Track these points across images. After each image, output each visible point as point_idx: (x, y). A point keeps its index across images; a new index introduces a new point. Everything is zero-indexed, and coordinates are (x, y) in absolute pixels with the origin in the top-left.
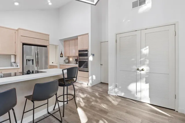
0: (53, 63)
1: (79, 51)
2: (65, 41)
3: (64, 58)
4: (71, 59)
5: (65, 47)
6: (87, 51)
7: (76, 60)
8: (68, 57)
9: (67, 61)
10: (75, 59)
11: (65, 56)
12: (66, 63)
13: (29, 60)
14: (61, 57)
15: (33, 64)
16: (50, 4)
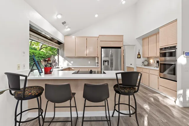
0: (131, 64)
1: (161, 49)
2: (144, 38)
3: (142, 59)
4: (151, 61)
5: (143, 46)
6: (174, 47)
7: (158, 62)
8: (148, 58)
9: (146, 63)
10: (156, 61)
11: (144, 57)
12: (145, 65)
13: (106, 61)
14: (138, 58)
15: (108, 65)
16: (124, 2)
